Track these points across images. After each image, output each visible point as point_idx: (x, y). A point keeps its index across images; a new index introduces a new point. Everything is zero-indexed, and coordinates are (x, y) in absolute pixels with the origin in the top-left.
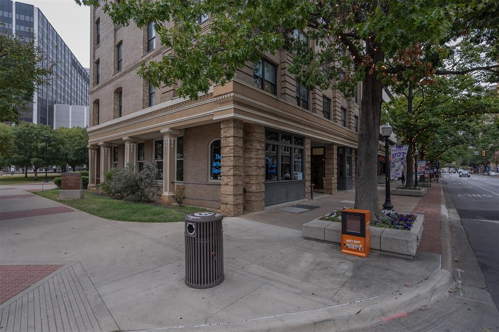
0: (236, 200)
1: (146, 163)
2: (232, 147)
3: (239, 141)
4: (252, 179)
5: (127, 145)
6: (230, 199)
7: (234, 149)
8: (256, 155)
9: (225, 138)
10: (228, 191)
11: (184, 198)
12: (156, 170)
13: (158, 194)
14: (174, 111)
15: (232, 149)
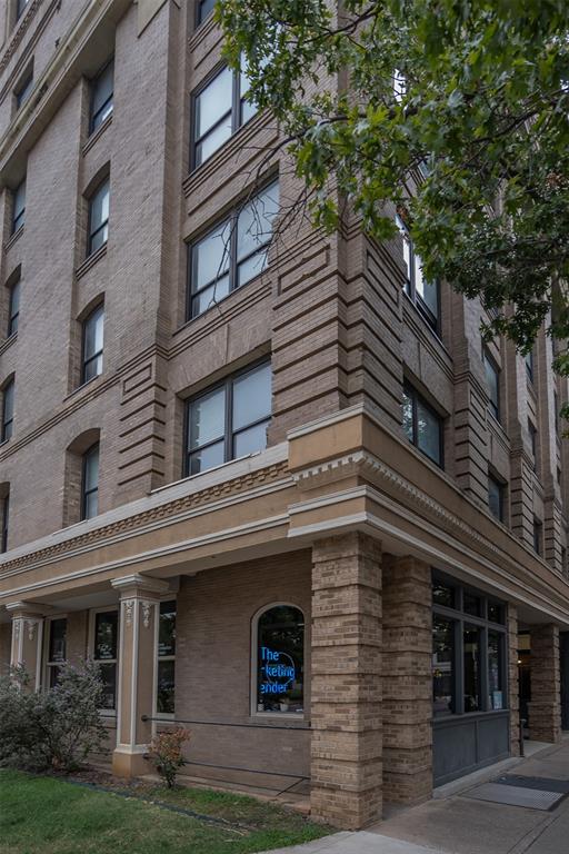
0: (366, 776)
1: (67, 666)
2: (355, 618)
3: (374, 600)
4: (401, 712)
5: (18, 623)
6: (349, 776)
7: (360, 623)
8: (413, 644)
9: (326, 593)
10: (336, 751)
11: (181, 763)
12: (98, 686)
13: (101, 749)
14: (153, 526)
15: (353, 623)
